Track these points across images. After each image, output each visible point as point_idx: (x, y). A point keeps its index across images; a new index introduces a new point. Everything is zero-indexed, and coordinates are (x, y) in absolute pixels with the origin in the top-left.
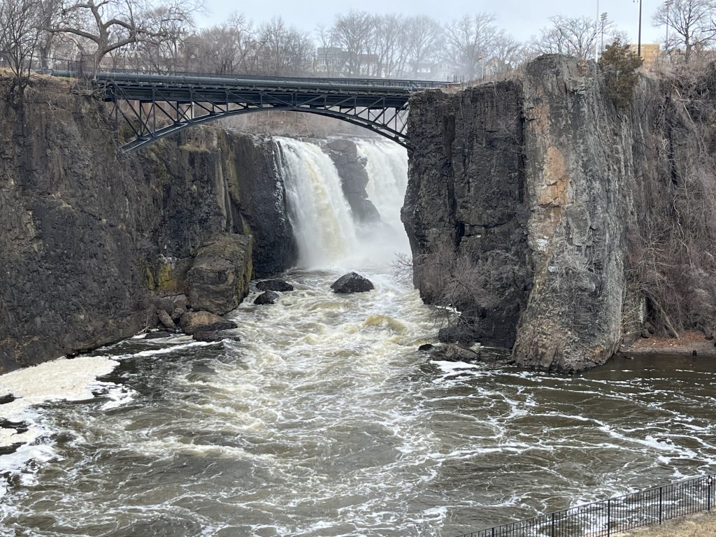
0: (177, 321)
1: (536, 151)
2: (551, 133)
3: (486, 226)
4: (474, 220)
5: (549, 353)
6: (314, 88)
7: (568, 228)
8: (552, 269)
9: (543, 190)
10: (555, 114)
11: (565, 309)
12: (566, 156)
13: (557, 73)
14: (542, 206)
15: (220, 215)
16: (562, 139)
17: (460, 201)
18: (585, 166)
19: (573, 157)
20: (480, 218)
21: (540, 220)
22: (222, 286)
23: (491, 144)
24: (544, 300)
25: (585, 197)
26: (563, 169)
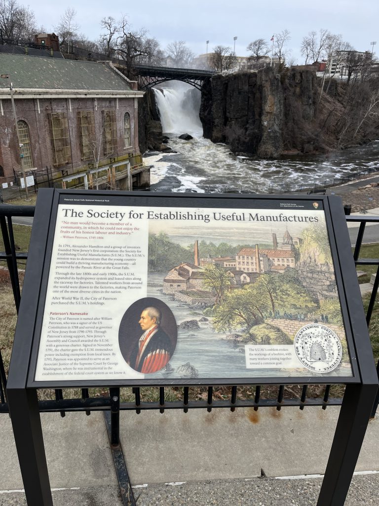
0: (154, 147)
1: (265, 96)
2: (270, 91)
3: (236, 119)
4: (232, 117)
5: (269, 153)
6: (183, 72)
7: (274, 119)
8: (269, 131)
9: (267, 108)
10: (272, 85)
11: (273, 141)
12: (275, 98)
13: (273, 73)
14: (267, 112)
15: (148, 114)
16: (274, 93)
17: (228, 111)
18: (279, 101)
19: (276, 98)
20: (234, 116)
21: (265, 117)
22: (161, 137)
23: (240, 93)
24: (267, 139)
25: (279, 110)
26: (273, 102)
